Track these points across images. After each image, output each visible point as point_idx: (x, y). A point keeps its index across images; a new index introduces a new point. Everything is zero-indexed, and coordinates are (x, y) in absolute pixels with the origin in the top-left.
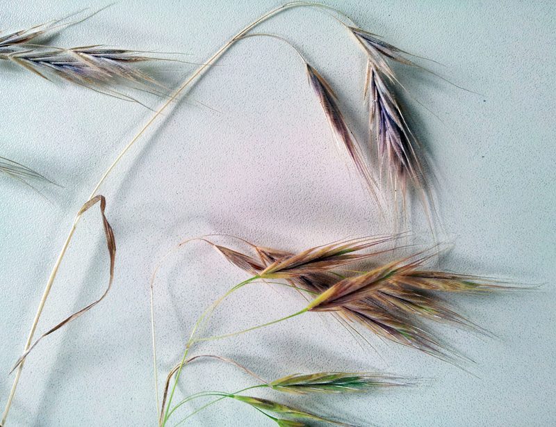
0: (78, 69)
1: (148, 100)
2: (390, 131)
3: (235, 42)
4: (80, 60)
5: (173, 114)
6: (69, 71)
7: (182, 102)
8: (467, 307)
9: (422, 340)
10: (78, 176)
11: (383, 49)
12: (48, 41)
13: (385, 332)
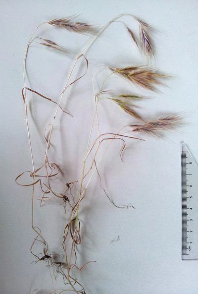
0: (76, 28)
1: (91, 35)
2: (146, 42)
3: (110, 23)
4: (77, 25)
5: (97, 38)
6: (74, 28)
7: (98, 36)
8: (162, 81)
9: (151, 88)
10: (75, 52)
11: (145, 24)
12: (68, 21)
13: (144, 86)
